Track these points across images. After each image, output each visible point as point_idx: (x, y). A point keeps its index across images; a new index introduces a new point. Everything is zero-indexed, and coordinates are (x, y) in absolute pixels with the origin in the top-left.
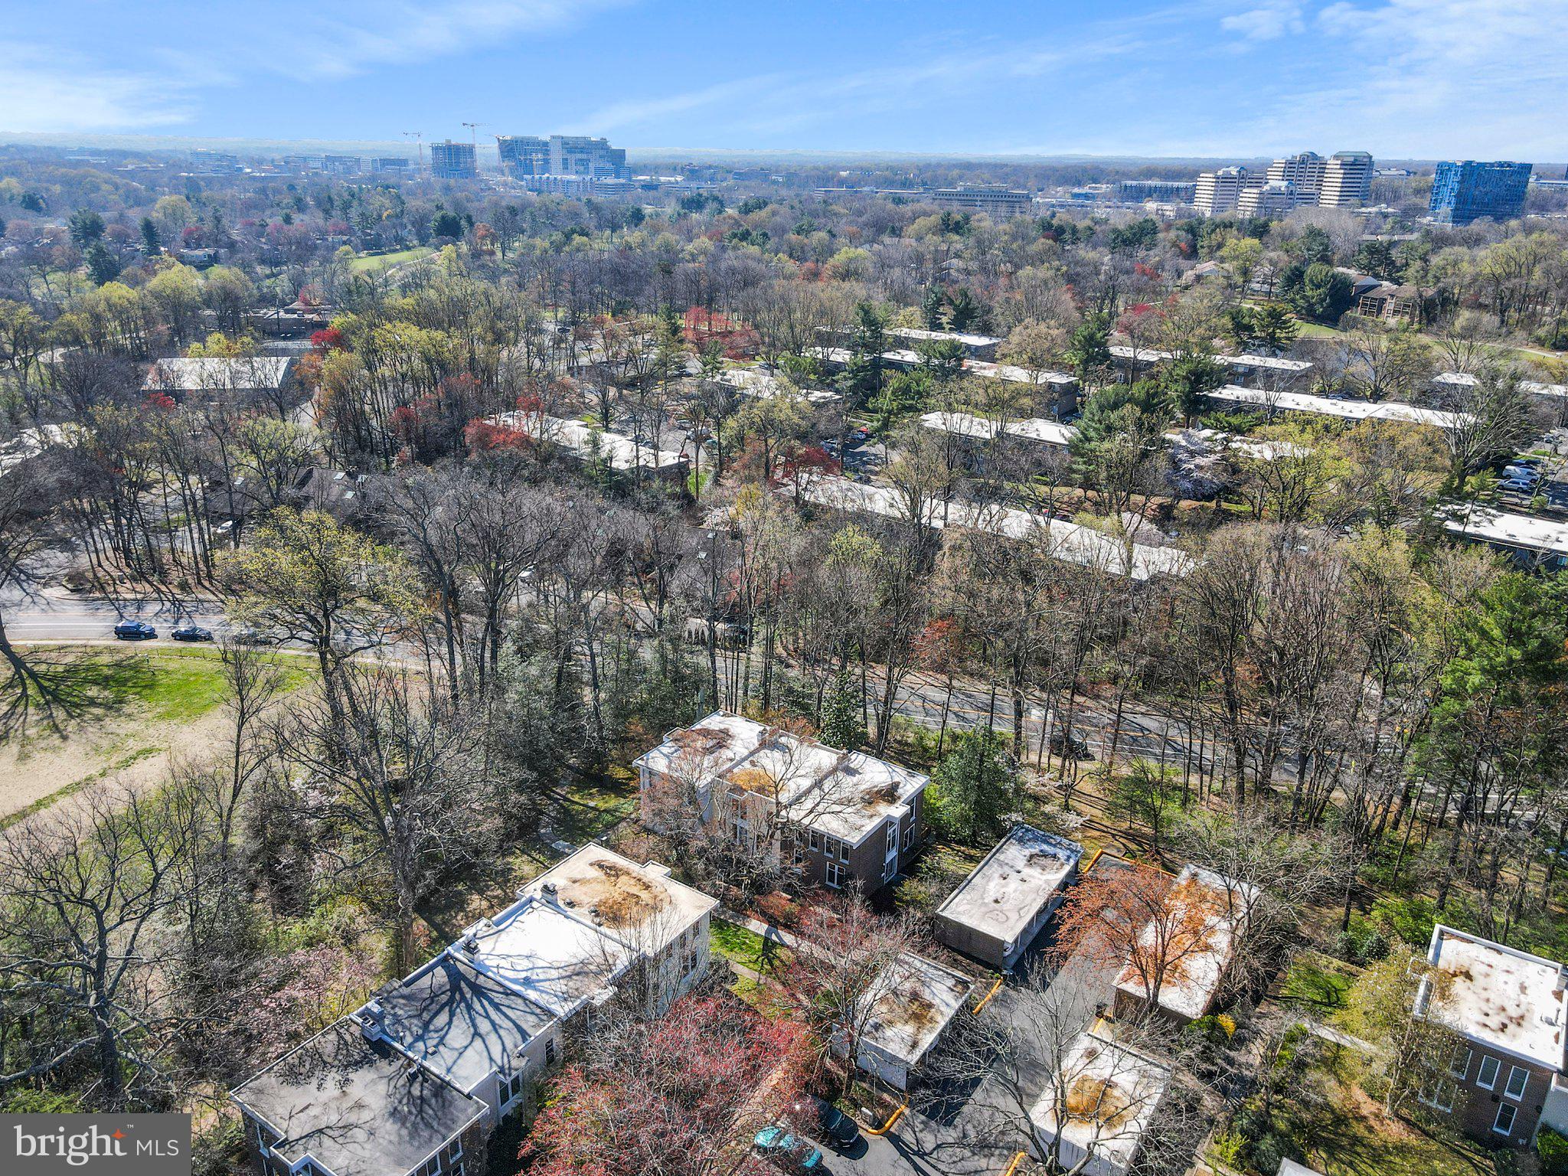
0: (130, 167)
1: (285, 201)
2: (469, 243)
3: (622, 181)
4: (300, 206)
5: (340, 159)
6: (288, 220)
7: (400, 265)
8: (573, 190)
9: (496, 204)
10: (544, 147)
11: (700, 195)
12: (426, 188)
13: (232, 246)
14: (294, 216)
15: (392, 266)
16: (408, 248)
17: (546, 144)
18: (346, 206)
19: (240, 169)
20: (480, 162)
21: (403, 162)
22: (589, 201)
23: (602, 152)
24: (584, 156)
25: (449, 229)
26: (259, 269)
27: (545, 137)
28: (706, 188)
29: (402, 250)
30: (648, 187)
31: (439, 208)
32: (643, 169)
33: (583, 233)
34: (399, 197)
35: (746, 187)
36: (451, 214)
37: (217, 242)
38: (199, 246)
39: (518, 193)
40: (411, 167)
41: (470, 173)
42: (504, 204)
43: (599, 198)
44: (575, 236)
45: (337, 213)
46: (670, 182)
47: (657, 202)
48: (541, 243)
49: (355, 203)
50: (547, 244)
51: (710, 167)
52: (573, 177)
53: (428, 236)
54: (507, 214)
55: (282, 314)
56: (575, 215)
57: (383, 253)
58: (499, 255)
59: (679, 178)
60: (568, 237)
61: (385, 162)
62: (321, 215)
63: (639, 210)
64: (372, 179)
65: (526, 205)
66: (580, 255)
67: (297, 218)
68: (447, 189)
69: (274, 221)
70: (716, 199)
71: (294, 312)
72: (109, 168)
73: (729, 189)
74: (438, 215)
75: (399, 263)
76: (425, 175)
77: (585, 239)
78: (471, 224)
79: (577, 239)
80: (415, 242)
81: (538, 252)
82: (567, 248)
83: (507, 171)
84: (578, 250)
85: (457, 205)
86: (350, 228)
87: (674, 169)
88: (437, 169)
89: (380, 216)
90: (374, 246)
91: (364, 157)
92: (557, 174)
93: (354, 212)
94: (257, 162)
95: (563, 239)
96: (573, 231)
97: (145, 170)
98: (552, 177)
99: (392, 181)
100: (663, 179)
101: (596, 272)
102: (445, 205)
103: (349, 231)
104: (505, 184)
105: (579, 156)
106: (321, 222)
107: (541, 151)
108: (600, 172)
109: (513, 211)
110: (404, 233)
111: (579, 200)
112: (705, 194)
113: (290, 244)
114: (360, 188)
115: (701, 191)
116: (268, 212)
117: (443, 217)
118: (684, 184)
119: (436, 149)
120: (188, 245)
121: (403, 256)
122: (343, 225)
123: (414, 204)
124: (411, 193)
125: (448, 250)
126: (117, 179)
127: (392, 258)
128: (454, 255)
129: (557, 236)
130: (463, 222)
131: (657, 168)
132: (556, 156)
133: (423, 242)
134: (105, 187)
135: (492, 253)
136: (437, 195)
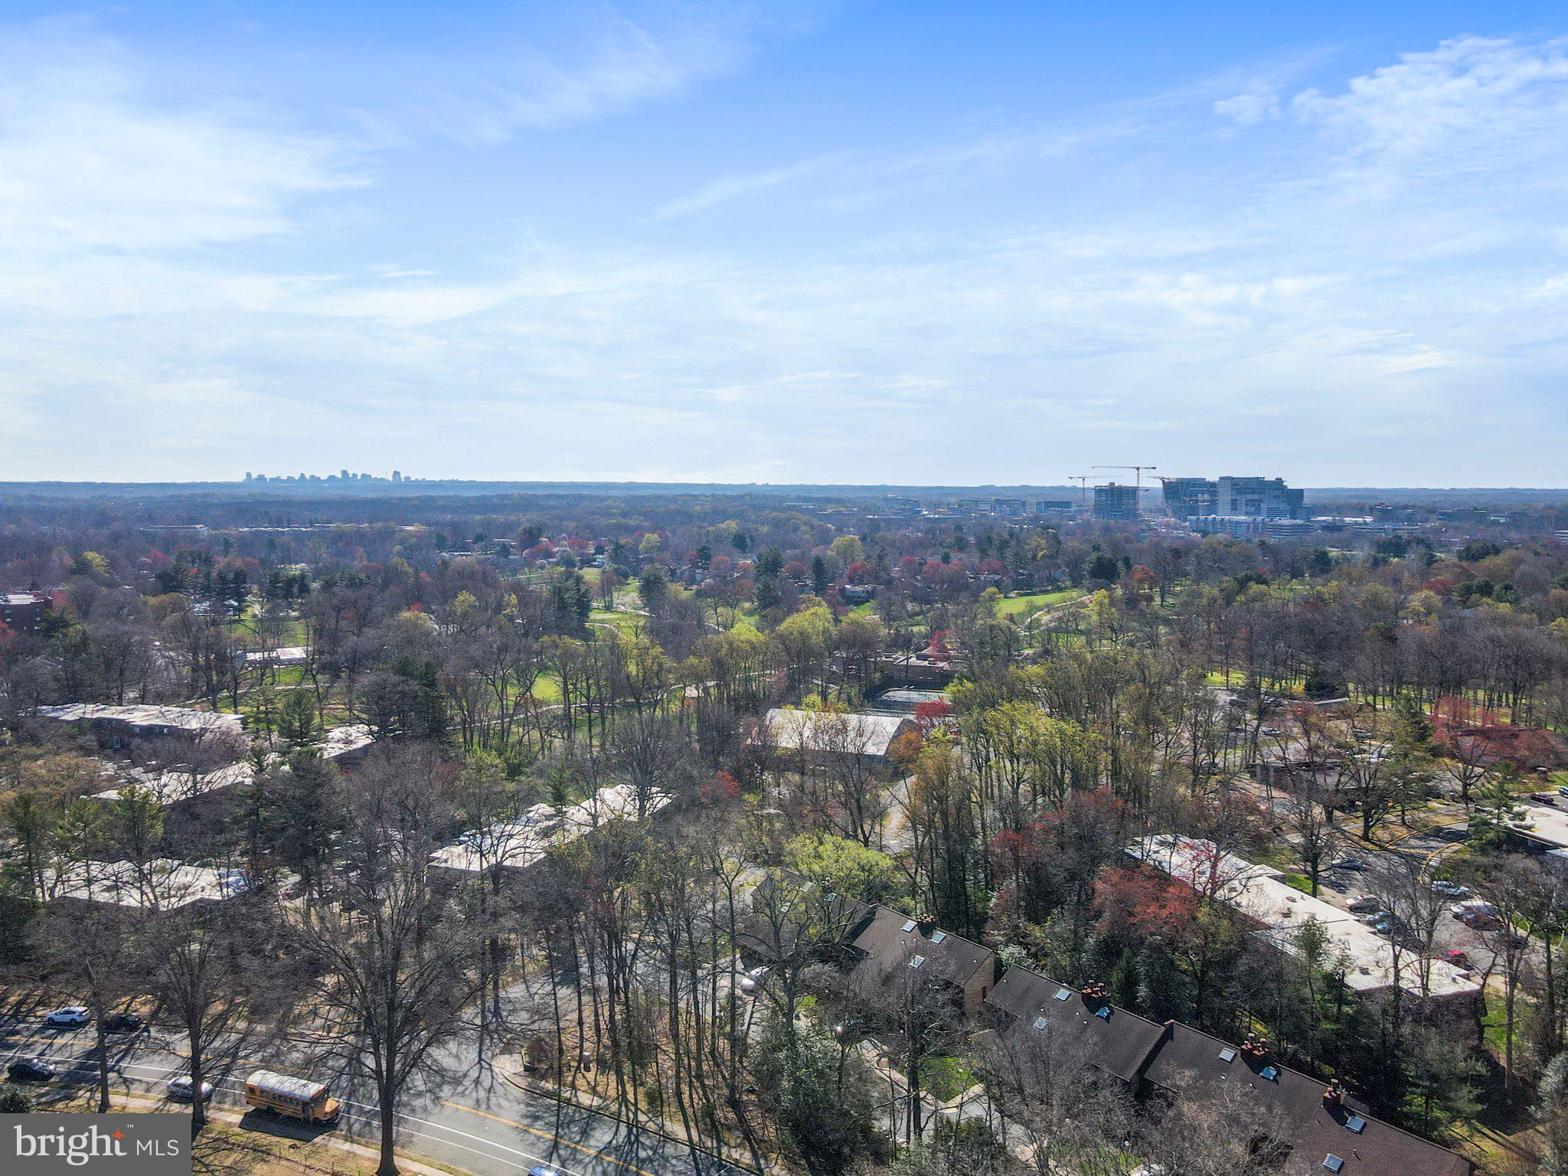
0: (829, 511)
1: (948, 540)
2: (1125, 586)
3: (1299, 522)
4: (961, 545)
5: (1007, 502)
6: (946, 559)
7: (1049, 608)
8: (1242, 531)
9: (1157, 545)
10: (1212, 488)
11: (1400, 538)
12: (1087, 527)
13: (889, 583)
14: (952, 555)
15: (1040, 609)
16: (1060, 590)
17: (1213, 485)
18: (1003, 545)
19: (919, 512)
20: (1142, 504)
21: (1068, 504)
22: (1263, 543)
23: (1276, 493)
24: (1256, 497)
25: (1104, 572)
26: (909, 606)
27: (1213, 478)
28: (1404, 530)
29: (1053, 591)
30: (1329, 528)
31: (1096, 548)
32: (1324, 510)
33: (1261, 581)
34: (1056, 537)
35: (1456, 529)
36: (1109, 555)
37: (876, 579)
38: (861, 582)
39: (1181, 533)
40: (1074, 508)
41: (1133, 514)
42: (1165, 545)
43: (1272, 541)
44: (1252, 584)
45: (993, 552)
46: (1356, 523)
47: (1346, 545)
48: (1209, 590)
49: (1013, 543)
50: (1216, 592)
51: (1407, 507)
52: (1243, 518)
53: (1082, 577)
54: (1169, 556)
55: (913, 661)
56: (1247, 559)
57: (1035, 594)
58: (1158, 600)
59: (1369, 519)
60: (1243, 584)
61: (1049, 504)
62: (978, 554)
63: (1325, 554)
64: (1035, 520)
65: (1192, 546)
66: (1257, 605)
67: (956, 557)
68: (1107, 529)
69: (933, 559)
70: (1420, 542)
71: (924, 658)
72: (813, 513)
73: (1437, 531)
74: (1094, 556)
75: (1048, 605)
76: (1086, 516)
77: (1263, 587)
78: (1129, 566)
79: (1255, 588)
80: (1068, 583)
81: (1205, 601)
82: (1241, 598)
83: (1170, 512)
84: (1254, 600)
85: (1115, 546)
86: (1005, 567)
87: (1360, 510)
88: (1098, 509)
89: (1034, 556)
90: (1026, 586)
91: (1030, 500)
92: (1223, 515)
93: (1009, 554)
94: (934, 506)
95: (1236, 586)
96: (1249, 579)
97: (840, 513)
98: (1219, 518)
99: (1054, 521)
100: (1347, 520)
101: (1280, 626)
102: (1103, 546)
103: (1003, 570)
104: (1167, 525)
105: (1249, 497)
106: (976, 561)
107: (1208, 492)
108: (1273, 513)
109: (1177, 553)
110: (1057, 574)
111: (1249, 541)
112: (1405, 536)
113: (943, 583)
114: (1022, 529)
115: (1399, 533)
116: (930, 551)
117: (1099, 559)
118: (1378, 525)
119: (1099, 491)
120: (851, 581)
121: (1053, 598)
122: (996, 563)
123: (1071, 544)
124: (1070, 532)
125: (1100, 594)
126: (816, 522)
127: (1041, 600)
128: (1106, 601)
129: (1228, 582)
130: (1120, 564)
131: (1341, 510)
132: (1224, 497)
133: (1076, 583)
134: (804, 528)
135: (1150, 599)
136: (1096, 534)
